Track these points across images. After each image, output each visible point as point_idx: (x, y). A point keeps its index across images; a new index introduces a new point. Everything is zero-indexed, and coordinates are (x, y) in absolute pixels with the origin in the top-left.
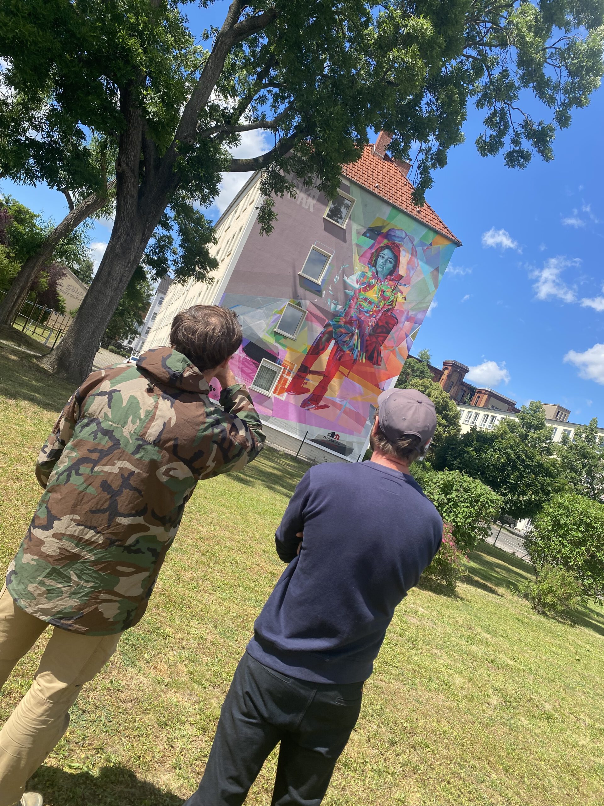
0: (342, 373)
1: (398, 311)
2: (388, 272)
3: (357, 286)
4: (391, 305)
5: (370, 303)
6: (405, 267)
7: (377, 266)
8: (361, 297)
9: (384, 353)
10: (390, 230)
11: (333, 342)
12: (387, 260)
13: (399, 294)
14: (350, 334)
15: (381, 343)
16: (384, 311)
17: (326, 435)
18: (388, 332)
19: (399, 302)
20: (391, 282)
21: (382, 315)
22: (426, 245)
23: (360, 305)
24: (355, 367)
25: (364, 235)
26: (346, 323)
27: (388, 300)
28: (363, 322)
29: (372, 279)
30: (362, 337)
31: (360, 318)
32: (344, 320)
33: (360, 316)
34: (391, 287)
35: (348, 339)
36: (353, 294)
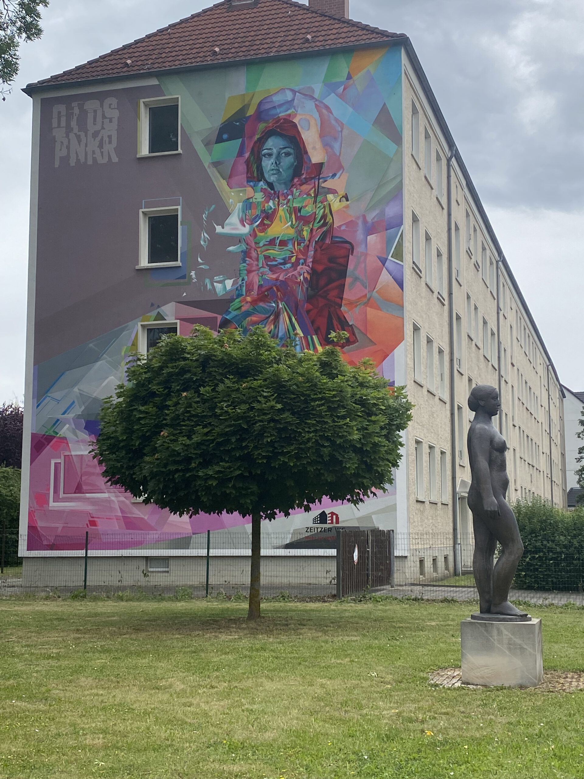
1: (343, 228)
3: (246, 230)
4: (325, 224)
5: (283, 243)
6: (319, 145)
7: (266, 176)
8: (261, 244)
9: (352, 315)
10: (260, 103)
12: (279, 154)
13: (330, 197)
14: (272, 317)
15: (338, 300)
16: (316, 242)
17: (311, 525)
18: (343, 274)
19: (338, 211)
20: (304, 187)
21: (316, 251)
22: (338, 85)
23: (267, 258)
25: (219, 140)
26: (254, 302)
27: (315, 219)
28: (284, 283)
29: (268, 202)
30: (295, 309)
31: (277, 279)
32: (249, 299)
33: (274, 276)
34: (309, 195)
35: (272, 327)
36: (244, 247)
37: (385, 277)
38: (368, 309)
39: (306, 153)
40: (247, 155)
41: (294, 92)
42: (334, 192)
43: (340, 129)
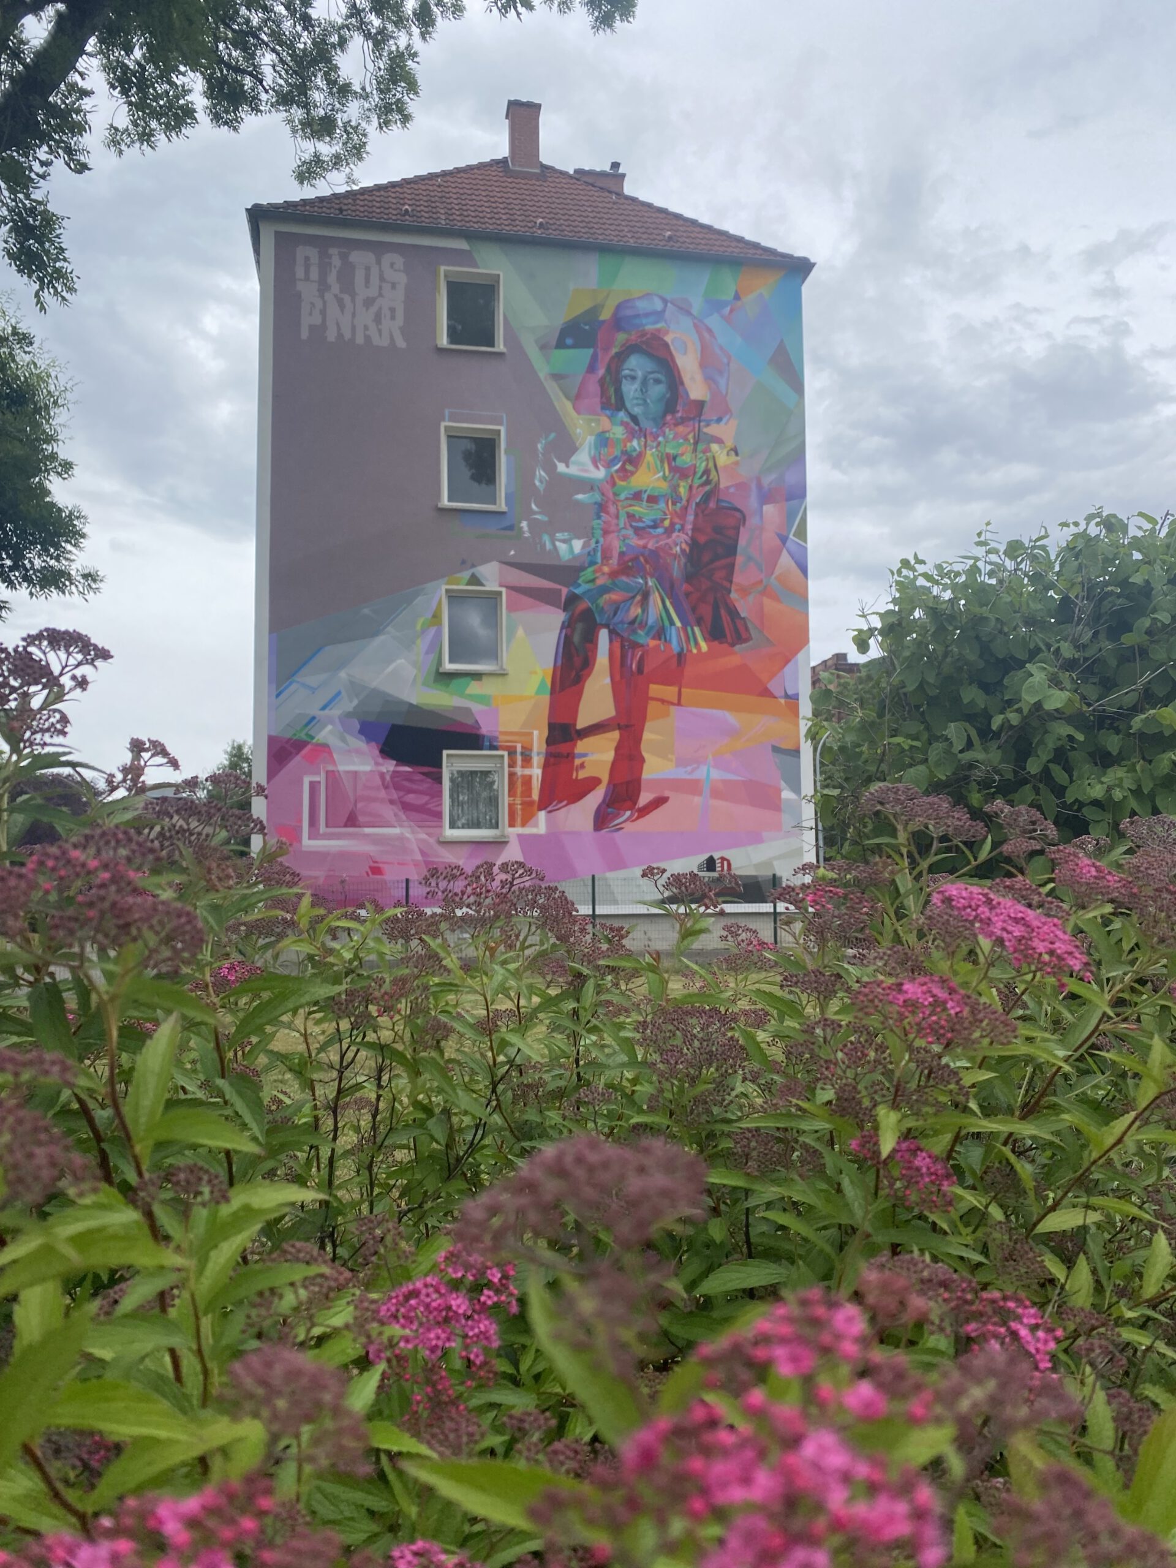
0: (663, 701)
1: (732, 490)
2: (662, 405)
3: (600, 474)
4: (708, 482)
5: (653, 499)
6: (699, 377)
7: (628, 405)
8: (622, 496)
10: (618, 308)
11: (603, 635)
13: (715, 447)
14: (638, 598)
15: (726, 583)
16: (697, 504)
18: (732, 551)
19: (726, 467)
20: (681, 428)
21: (696, 515)
22: (724, 304)
23: (631, 516)
24: (689, 671)
25: (561, 344)
26: (613, 575)
27: (695, 473)
28: (655, 553)
29: (630, 441)
30: (670, 590)
31: (645, 547)
32: (606, 569)
33: (641, 542)
34: (686, 439)
35: (639, 611)
36: (597, 497)
38: (765, 599)
39: (682, 383)
40: (601, 372)
41: (665, 301)
42: (719, 441)
43: (725, 360)
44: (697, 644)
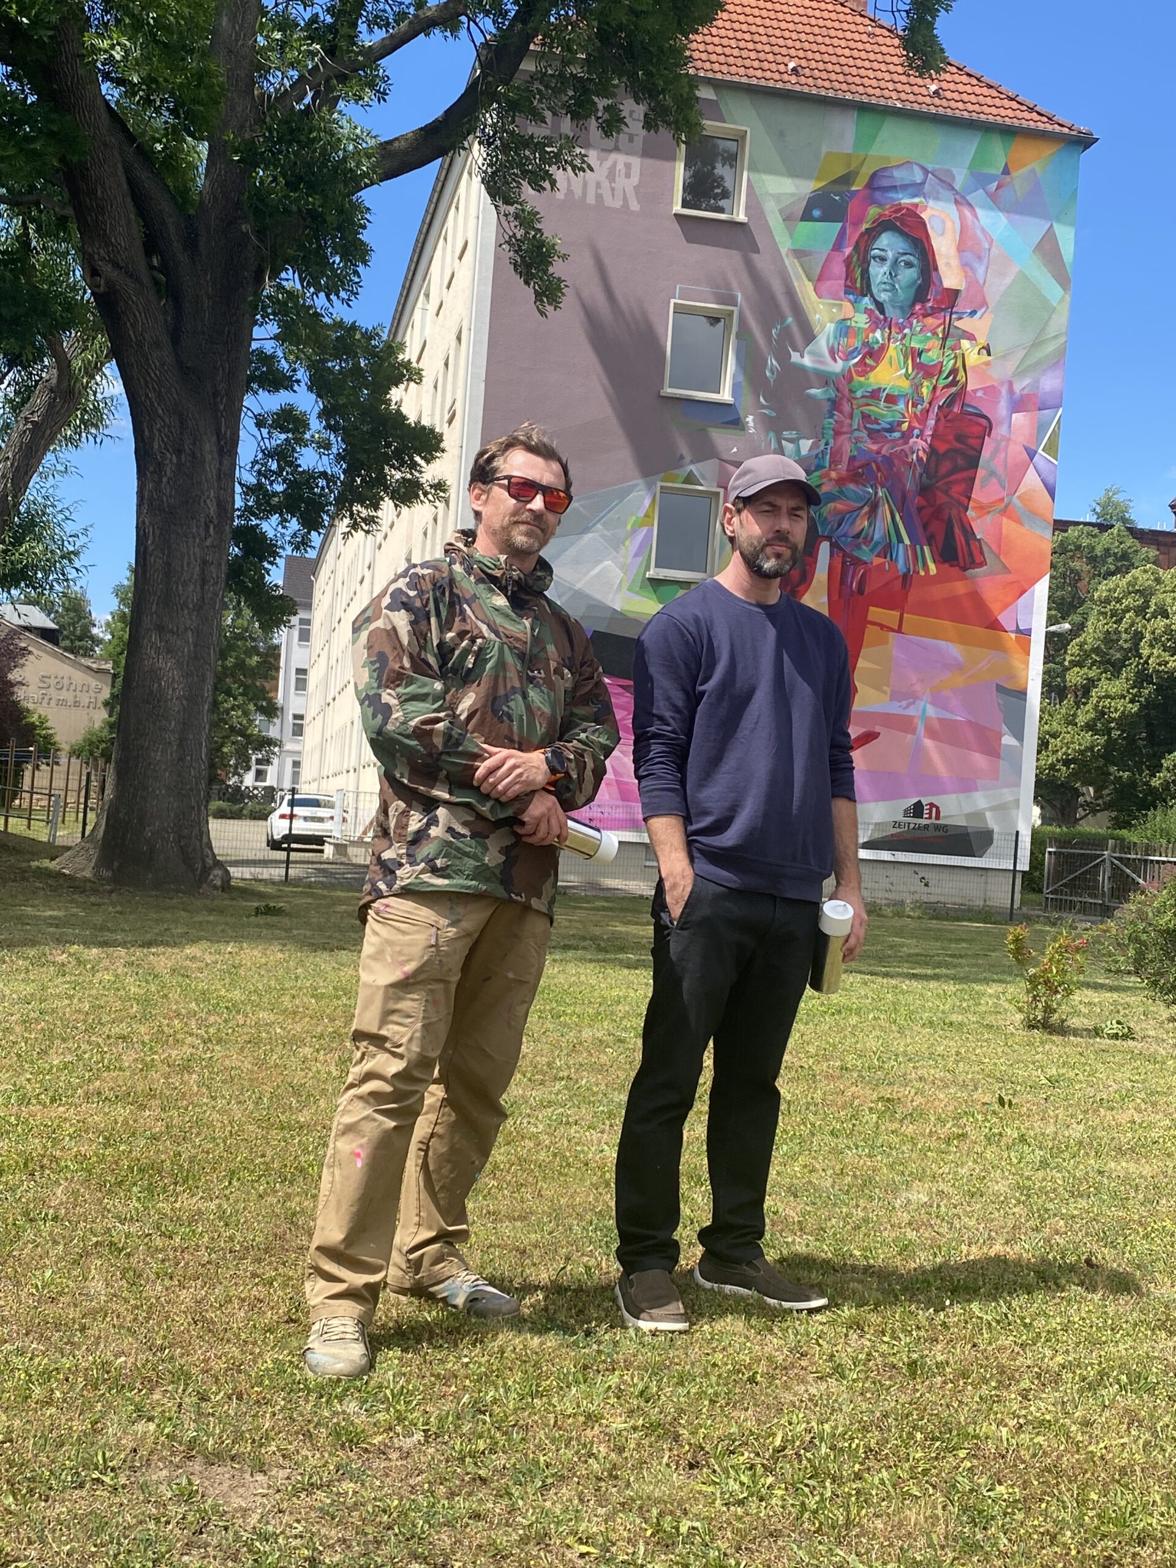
0: (882, 627)
1: (980, 394)
2: (912, 292)
3: (837, 367)
4: (954, 383)
5: (891, 399)
6: (955, 262)
7: (875, 290)
8: (859, 394)
9: (981, 526)
10: (874, 176)
11: (825, 548)
12: (895, 262)
13: (965, 344)
14: (866, 509)
15: (964, 500)
16: (940, 408)
17: (900, 817)
18: (973, 463)
19: (973, 368)
20: (930, 320)
21: (938, 421)
22: (991, 178)
23: (866, 417)
24: (914, 595)
25: (807, 217)
26: (840, 481)
27: (940, 372)
28: (889, 460)
29: (874, 331)
30: (901, 503)
31: (878, 452)
32: (833, 475)
33: (875, 447)
34: (935, 334)
35: (866, 523)
36: (832, 393)
37: (1031, 480)
38: (1005, 520)
39: (936, 269)
40: (848, 251)
41: (926, 172)
43: (987, 246)
44: (925, 564)
